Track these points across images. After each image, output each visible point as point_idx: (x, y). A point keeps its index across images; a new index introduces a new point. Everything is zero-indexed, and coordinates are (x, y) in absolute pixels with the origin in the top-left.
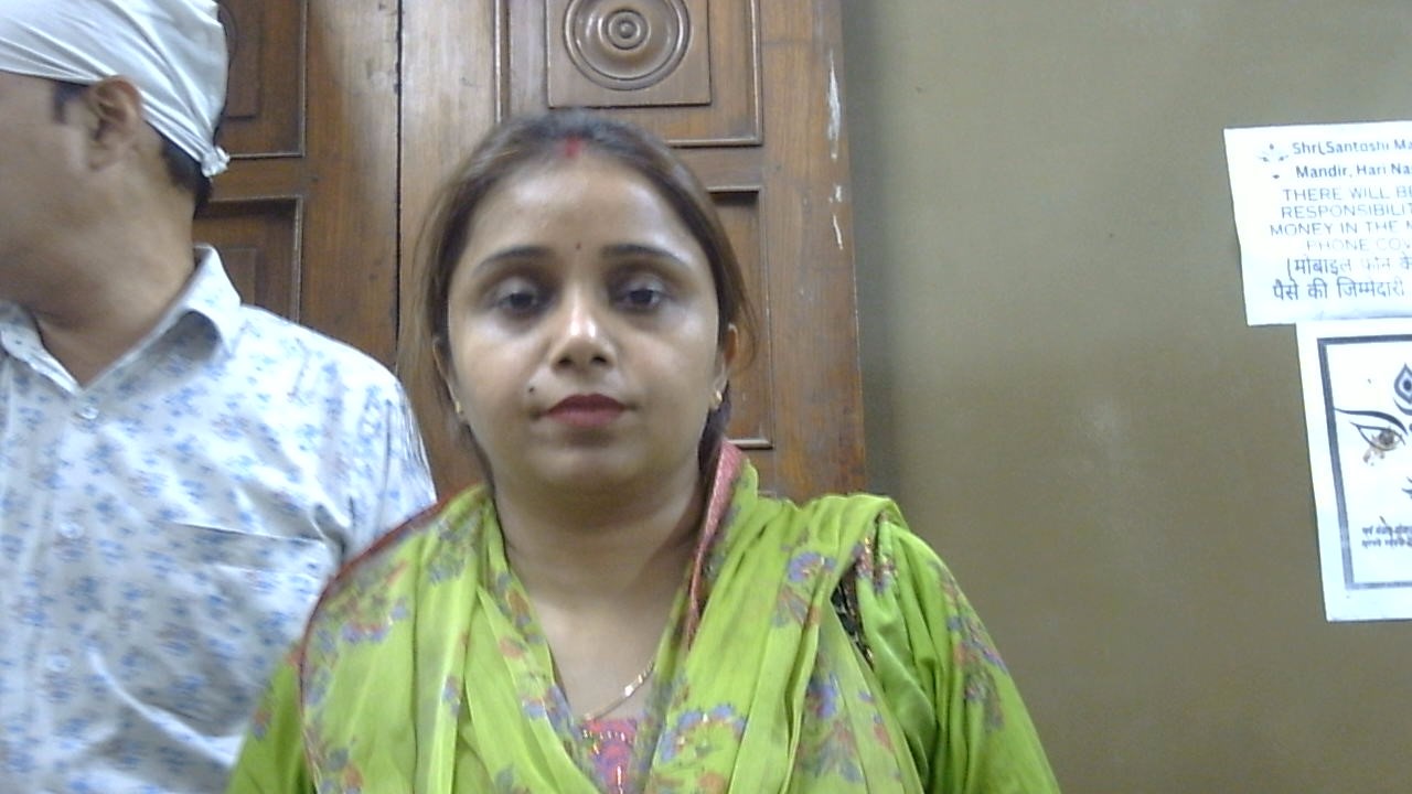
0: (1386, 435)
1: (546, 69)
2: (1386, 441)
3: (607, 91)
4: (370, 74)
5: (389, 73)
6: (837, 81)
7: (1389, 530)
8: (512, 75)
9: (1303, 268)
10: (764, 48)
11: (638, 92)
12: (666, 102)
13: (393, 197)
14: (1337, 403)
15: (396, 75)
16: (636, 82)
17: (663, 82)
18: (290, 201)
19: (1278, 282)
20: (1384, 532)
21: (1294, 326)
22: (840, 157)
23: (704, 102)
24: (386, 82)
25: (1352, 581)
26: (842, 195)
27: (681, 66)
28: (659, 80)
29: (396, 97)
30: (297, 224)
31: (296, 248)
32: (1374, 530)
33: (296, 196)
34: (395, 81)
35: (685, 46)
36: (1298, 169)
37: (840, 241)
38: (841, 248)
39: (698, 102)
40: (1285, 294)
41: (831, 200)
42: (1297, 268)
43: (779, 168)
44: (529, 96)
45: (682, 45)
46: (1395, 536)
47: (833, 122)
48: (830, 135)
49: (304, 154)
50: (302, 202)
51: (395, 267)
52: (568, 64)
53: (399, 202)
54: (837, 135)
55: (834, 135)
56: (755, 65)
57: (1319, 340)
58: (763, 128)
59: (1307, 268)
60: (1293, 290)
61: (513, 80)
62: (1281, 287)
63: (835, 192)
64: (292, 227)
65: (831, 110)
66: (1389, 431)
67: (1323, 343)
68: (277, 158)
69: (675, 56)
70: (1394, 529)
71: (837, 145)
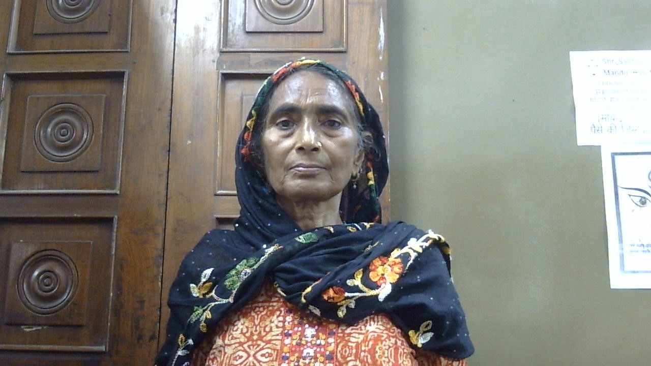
0: (643, 200)
1: (245, 14)
2: (643, 202)
3: (275, 25)
4: (162, 14)
5: (171, 14)
6: (384, 22)
7: (643, 245)
8: (229, 15)
9: (606, 118)
10: (349, 6)
11: (288, 25)
12: (302, 31)
13: (171, 72)
14: (619, 184)
15: (174, 15)
16: (289, 20)
17: (301, 21)
18: (121, 72)
19: (594, 125)
20: (640, 246)
21: (600, 146)
22: (383, 58)
23: (319, 31)
24: (170, 18)
25: (624, 270)
26: (384, 76)
27: (309, 14)
28: (299, 20)
29: (174, 24)
30: (125, 83)
31: (124, 93)
32: (636, 245)
33: (125, 70)
34: (174, 18)
35: (312, 4)
36: (605, 71)
37: (382, 98)
38: (382, 101)
39: (317, 31)
40: (596, 131)
41: (378, 79)
42: (603, 119)
43: (354, 63)
44: (237, 27)
45: (310, 5)
46: (646, 249)
47: (381, 42)
48: (380, 48)
49: (129, 51)
50: (127, 73)
51: (170, 106)
52: (256, 12)
53: (173, 75)
54: (383, 48)
55: (381, 47)
56: (345, 14)
57: (612, 153)
58: (347, 44)
59: (607, 119)
60: (600, 129)
61: (229, 18)
62: (594, 127)
63: (380, 76)
64: (123, 85)
65: (380, 36)
66: (645, 198)
67: (614, 155)
68: (117, 52)
69: (307, 8)
70: (645, 245)
71: (382, 53)
